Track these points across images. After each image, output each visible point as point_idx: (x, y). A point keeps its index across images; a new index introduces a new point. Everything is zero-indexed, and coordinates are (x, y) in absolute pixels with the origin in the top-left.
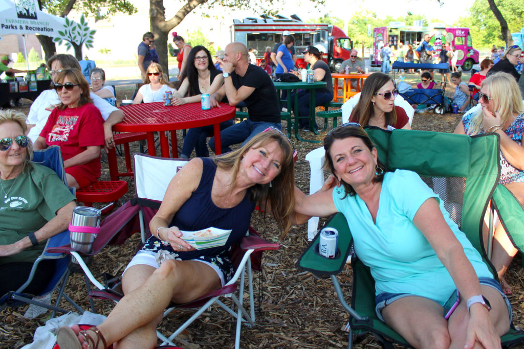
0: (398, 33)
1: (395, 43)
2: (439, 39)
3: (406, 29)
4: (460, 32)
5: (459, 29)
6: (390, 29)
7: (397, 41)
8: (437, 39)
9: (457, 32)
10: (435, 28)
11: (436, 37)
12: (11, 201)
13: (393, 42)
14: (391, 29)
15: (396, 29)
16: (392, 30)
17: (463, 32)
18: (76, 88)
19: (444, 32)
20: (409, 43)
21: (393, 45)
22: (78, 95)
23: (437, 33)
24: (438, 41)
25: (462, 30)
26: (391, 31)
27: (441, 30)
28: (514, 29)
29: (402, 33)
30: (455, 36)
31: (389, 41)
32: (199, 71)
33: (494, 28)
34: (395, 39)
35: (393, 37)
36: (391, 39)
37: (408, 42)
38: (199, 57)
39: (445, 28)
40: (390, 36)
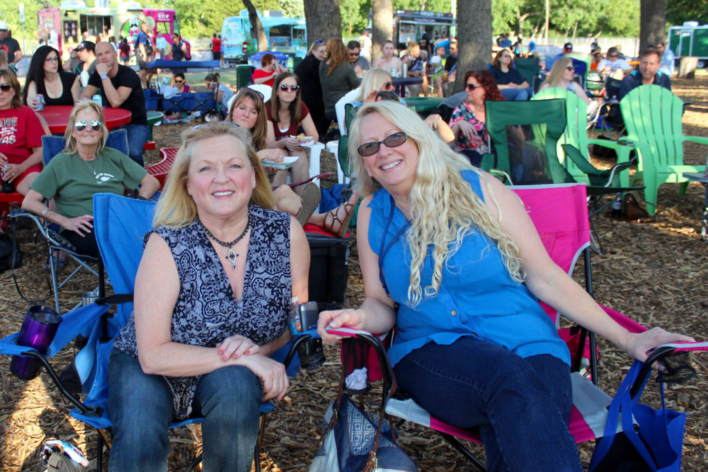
0: (76, 17)
1: (74, 32)
2: (136, 25)
3: (89, 12)
4: (163, 15)
5: (162, 12)
6: (64, 12)
7: (76, 30)
8: (132, 26)
9: (159, 16)
10: (129, 10)
11: (131, 23)
12: (103, 176)
13: (70, 30)
14: (67, 11)
15: (74, 11)
16: (69, 13)
17: (167, 16)
18: (11, 89)
19: (142, 17)
20: (94, 32)
21: (71, 35)
22: (11, 98)
23: (132, 18)
24: (134, 29)
25: (166, 13)
26: (66, 15)
27: (136, 13)
28: (220, 10)
29: (83, 17)
30: (157, 21)
31: (65, 29)
32: (46, 74)
33: (186, 7)
34: (73, 26)
35: (70, 23)
36: (67, 26)
37: (92, 30)
38: (50, 59)
39: (142, 11)
40: (65, 22)
